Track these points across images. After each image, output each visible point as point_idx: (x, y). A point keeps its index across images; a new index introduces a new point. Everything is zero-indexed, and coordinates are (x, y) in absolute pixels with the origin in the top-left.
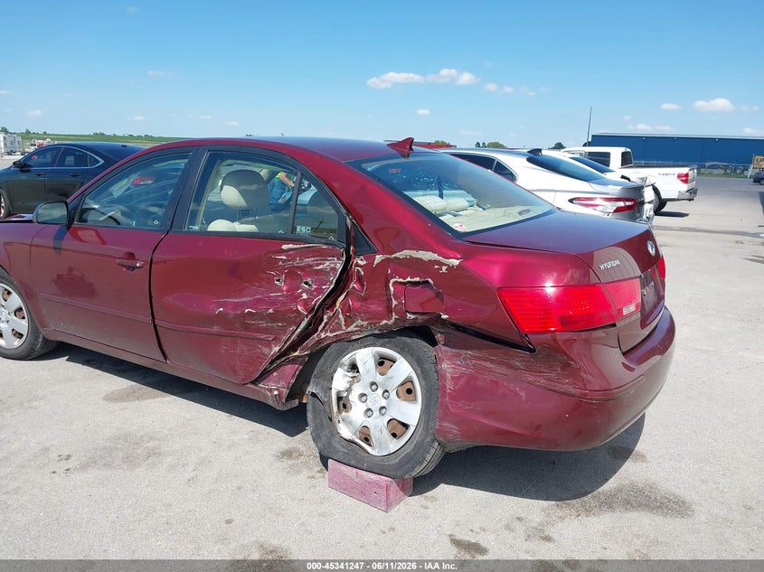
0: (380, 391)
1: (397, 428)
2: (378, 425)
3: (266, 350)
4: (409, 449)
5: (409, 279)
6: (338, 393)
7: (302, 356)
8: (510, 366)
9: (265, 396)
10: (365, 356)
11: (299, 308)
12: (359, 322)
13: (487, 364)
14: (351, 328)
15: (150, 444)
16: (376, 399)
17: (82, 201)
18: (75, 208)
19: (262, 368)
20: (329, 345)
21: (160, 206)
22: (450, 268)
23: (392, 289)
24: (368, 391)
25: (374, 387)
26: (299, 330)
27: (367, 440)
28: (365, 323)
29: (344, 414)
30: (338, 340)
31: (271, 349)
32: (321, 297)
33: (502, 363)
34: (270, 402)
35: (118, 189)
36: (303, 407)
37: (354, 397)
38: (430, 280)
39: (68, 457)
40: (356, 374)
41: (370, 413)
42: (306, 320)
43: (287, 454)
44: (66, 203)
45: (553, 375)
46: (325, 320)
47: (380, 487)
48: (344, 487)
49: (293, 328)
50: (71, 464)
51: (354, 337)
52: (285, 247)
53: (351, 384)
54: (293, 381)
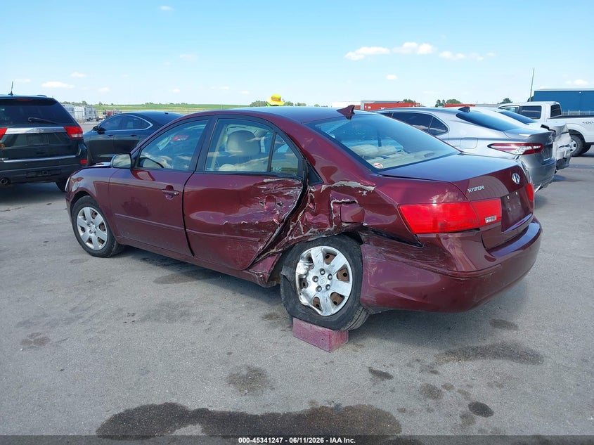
0: (326, 275)
1: (337, 298)
2: (324, 297)
3: (255, 248)
4: (344, 311)
5: (343, 200)
6: (300, 276)
7: (277, 253)
8: (408, 257)
9: (255, 278)
10: (316, 252)
11: (274, 220)
12: (312, 229)
13: (393, 256)
14: (308, 234)
15: (183, 309)
16: (324, 281)
17: (140, 153)
18: (135, 158)
19: (252, 260)
20: (294, 245)
21: (188, 155)
22: (369, 192)
23: (332, 207)
24: (319, 275)
25: (322, 272)
26: (275, 235)
27: (318, 306)
28: (316, 230)
29: (303, 290)
30: (300, 241)
31: (258, 248)
32: (288, 213)
33: (403, 255)
34: (258, 283)
35: (163, 144)
36: (278, 285)
37: (310, 279)
38: (356, 201)
39: (134, 315)
40: (311, 264)
41: (319, 289)
42: (279, 228)
43: (269, 317)
44: (130, 154)
45: (435, 262)
46: (291, 229)
47: (326, 335)
48: (303, 336)
49: (271, 233)
50: (135, 318)
51: (310, 240)
52: (265, 181)
53: (308, 270)
54: (272, 269)
